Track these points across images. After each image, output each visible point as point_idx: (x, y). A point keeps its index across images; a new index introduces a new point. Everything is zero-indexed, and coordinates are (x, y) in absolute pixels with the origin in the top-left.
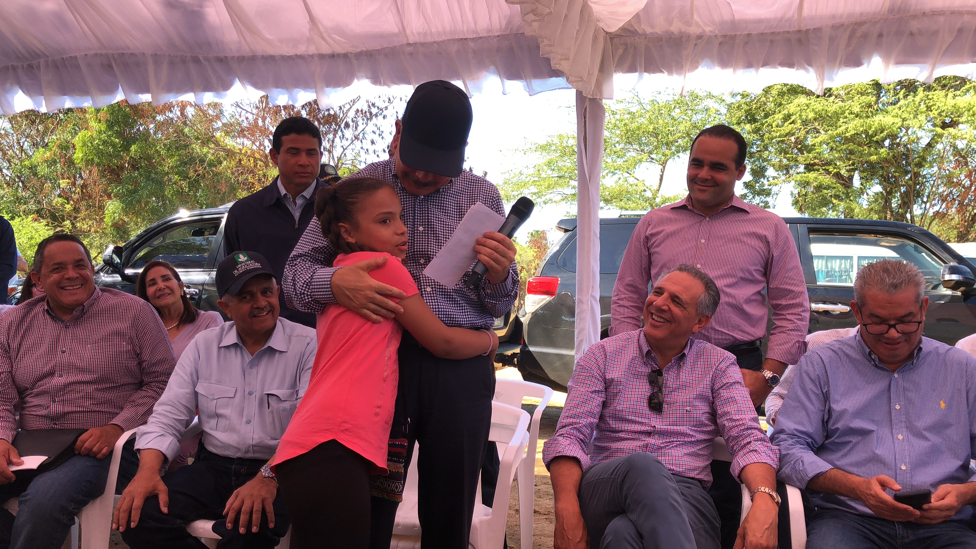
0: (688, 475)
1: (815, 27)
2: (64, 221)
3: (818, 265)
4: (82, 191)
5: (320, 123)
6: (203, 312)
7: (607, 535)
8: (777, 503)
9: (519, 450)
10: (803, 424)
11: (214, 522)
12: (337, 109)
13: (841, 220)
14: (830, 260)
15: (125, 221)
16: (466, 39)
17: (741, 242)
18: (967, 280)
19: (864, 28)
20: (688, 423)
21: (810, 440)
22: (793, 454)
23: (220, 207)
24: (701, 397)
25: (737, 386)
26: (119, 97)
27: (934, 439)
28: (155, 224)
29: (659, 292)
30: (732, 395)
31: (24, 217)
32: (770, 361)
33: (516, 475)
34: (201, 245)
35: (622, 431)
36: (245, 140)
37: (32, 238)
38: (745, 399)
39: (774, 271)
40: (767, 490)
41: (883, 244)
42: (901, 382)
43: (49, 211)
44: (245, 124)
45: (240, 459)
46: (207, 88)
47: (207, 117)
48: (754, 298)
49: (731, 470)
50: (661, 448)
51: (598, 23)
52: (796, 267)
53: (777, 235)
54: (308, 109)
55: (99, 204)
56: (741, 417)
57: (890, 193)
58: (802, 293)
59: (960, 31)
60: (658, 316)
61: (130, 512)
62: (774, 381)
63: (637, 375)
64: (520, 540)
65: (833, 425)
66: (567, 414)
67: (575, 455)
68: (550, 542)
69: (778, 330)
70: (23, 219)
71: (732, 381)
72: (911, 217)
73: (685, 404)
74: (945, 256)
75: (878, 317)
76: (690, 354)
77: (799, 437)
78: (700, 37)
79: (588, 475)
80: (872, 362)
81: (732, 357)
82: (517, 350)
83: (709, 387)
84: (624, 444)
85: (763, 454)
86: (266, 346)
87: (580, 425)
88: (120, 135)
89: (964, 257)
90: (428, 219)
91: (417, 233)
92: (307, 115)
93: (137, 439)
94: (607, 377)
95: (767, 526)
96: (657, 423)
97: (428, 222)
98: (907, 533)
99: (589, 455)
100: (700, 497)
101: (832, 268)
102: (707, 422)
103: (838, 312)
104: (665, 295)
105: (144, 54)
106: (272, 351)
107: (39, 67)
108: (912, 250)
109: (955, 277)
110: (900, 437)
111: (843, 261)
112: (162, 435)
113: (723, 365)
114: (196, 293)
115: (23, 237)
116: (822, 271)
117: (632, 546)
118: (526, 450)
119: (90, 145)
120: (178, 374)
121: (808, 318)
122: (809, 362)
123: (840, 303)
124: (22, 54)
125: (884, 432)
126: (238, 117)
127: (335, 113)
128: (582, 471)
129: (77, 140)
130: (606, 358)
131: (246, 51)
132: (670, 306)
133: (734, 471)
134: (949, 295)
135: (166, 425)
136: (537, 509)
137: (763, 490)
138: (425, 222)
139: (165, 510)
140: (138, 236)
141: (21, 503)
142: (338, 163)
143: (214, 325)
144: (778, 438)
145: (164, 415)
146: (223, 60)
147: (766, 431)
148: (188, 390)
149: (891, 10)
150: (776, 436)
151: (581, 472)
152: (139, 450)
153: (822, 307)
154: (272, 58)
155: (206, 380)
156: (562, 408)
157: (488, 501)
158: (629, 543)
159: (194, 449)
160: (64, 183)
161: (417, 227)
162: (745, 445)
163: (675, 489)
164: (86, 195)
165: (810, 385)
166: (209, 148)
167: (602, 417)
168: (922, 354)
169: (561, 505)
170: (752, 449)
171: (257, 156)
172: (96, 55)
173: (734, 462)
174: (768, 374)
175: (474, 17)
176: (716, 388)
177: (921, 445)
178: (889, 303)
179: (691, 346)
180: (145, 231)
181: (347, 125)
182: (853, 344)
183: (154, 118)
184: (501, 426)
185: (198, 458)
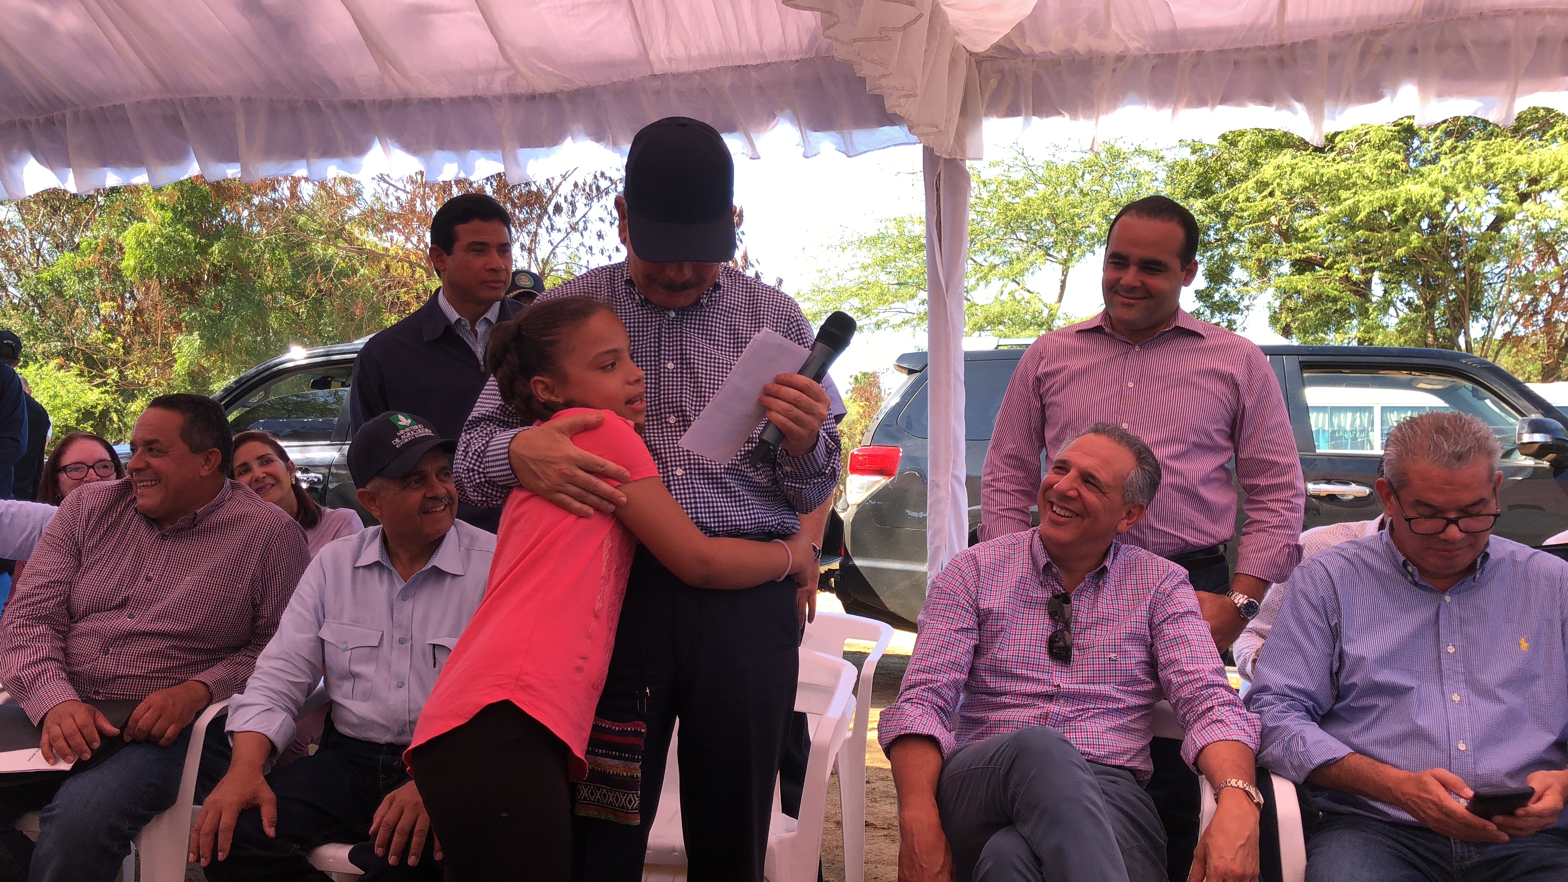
0: (1113, 762)
1: (1305, 39)
2: (106, 368)
3: (1316, 421)
4: (135, 319)
5: (514, 205)
6: (329, 510)
7: (983, 859)
8: (1258, 804)
9: (840, 724)
10: (1299, 678)
11: (352, 847)
12: (543, 184)
13: (1353, 348)
14: (1337, 414)
15: (204, 367)
16: (745, 67)
17: (1194, 384)
18: (1560, 443)
19: (1384, 39)
20: (1113, 680)
21: (1310, 703)
22: (1287, 727)
23: (356, 342)
24: (1133, 638)
25: (1191, 618)
26: (193, 169)
27: (1512, 699)
28: (253, 371)
29: (1063, 467)
30: (1182, 633)
31: (43, 362)
32: (1242, 578)
33: (836, 765)
34: (326, 402)
35: (1005, 694)
36: (395, 234)
37: (55, 396)
38: (1204, 639)
39: (1247, 431)
40: (1240, 783)
41: (1421, 385)
42: (1455, 609)
43: (84, 353)
44: (395, 208)
45: (389, 745)
46: (329, 150)
47: (333, 199)
48: (1214, 475)
49: (1182, 753)
50: (1070, 720)
51: (956, 38)
52: (1282, 425)
53: (1250, 372)
54: (495, 184)
55: (162, 340)
56: (1196, 667)
57: (1431, 304)
58: (1292, 466)
59: (1541, 41)
60: (1062, 508)
61: (216, 835)
62: (1251, 610)
63: (1030, 603)
64: (844, 870)
65: (1347, 678)
66: (917, 667)
67: (931, 733)
68: (893, 873)
69: (1257, 526)
70: (41, 366)
71: (1181, 611)
72: (1466, 342)
73: (1107, 649)
74: (1522, 403)
75: (1429, 506)
76: (1114, 567)
77: (1293, 699)
78: (1120, 58)
79: (952, 765)
80: (1409, 578)
81: (1182, 572)
82: (835, 565)
83: (1145, 620)
84: (1010, 713)
85: (1233, 727)
86: (429, 566)
87: (939, 684)
88: (195, 227)
89: (1554, 405)
90: (681, 349)
91: (664, 372)
92: (494, 193)
93: (229, 715)
94: (982, 607)
95: (1242, 842)
96: (1064, 679)
97: (682, 354)
98: (1469, 851)
99: (953, 733)
100: (1134, 799)
101: (1340, 426)
102: (1143, 677)
103: (1351, 497)
104: (1073, 473)
105: (230, 98)
106: (439, 574)
107: (63, 123)
108: (1468, 396)
109: (1538, 438)
110: (1456, 697)
111: (1358, 414)
112: (270, 709)
113: (1167, 585)
114: (319, 479)
115: (42, 394)
116: (1324, 431)
117: (1025, 877)
118: (851, 726)
119: (147, 245)
120: (293, 610)
121: (1303, 506)
122: (1307, 577)
123: (1354, 482)
124: (36, 101)
125: (1430, 689)
126: (383, 197)
127: (538, 189)
128: (943, 758)
129: (128, 238)
130: (979, 575)
131: (393, 93)
132: (1081, 491)
133: (1187, 754)
134: (1530, 467)
135: (274, 692)
136: (871, 820)
137: (1234, 785)
138: (677, 354)
139: (270, 831)
140: (226, 390)
141: (43, 821)
142: (544, 269)
143: (347, 531)
144: (1259, 700)
145: (273, 675)
146: (355, 107)
147: (1238, 691)
148: (311, 635)
149: (1428, 11)
150: (1254, 696)
151: (940, 760)
152: (232, 733)
153: (1324, 488)
154: (435, 102)
155: (334, 618)
156: (908, 657)
157: (791, 808)
158: (1020, 873)
159: (318, 731)
160: (106, 308)
161: (664, 363)
162: (1204, 713)
163: (1092, 786)
164: (142, 328)
165: (1309, 614)
166: (337, 247)
167: (972, 671)
168: (1488, 565)
169: (909, 814)
170: (1214, 718)
171: (413, 258)
172: (154, 102)
173: (1187, 740)
174: (1240, 599)
175: (759, 32)
176: (1156, 621)
177: (1490, 710)
178: (1449, 484)
179: (1115, 555)
180: (236, 382)
181: (558, 209)
182: (1379, 547)
183: (249, 201)
184: (813, 687)
185: (324, 744)
